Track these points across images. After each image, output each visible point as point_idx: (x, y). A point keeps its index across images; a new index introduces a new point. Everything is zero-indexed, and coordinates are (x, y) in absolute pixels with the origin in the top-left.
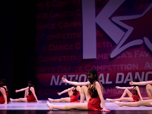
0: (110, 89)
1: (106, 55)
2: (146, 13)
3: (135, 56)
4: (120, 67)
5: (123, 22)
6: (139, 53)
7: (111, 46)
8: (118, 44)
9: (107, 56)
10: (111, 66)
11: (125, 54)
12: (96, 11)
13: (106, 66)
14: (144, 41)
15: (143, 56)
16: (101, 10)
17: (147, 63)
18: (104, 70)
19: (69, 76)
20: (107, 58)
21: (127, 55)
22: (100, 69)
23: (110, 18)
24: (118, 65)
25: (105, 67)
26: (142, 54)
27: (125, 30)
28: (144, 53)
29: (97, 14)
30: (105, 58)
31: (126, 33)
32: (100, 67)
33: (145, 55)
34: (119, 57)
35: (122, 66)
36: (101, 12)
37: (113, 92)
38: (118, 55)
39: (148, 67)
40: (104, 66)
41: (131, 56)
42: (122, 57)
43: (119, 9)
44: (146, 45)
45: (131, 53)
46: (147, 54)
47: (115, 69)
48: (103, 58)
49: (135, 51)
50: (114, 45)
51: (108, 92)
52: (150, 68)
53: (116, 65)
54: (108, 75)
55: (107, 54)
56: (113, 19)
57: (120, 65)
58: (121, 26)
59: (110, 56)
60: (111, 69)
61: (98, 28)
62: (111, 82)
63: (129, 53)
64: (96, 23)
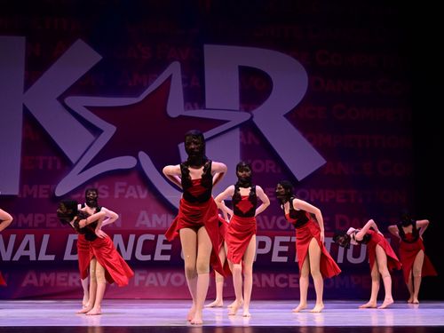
0: (48, 275)
1: (44, 189)
2: (149, 95)
3: (117, 196)
5: (92, 111)
6: (126, 188)
7: (59, 166)
9: (46, 191)
10: (54, 215)
12: (25, 76)
13: (42, 216)
14: (138, 161)
15: (136, 196)
16: (40, 76)
17: (143, 213)
18: (36, 225)
20: (47, 196)
22: (25, 222)
23: (61, 99)
25: (40, 218)
26: (131, 192)
27: (96, 131)
28: (137, 192)
29: (28, 84)
30: (41, 196)
32: (26, 216)
33: (138, 195)
34: (79, 195)
36: (39, 82)
37: (55, 282)
38: (74, 191)
39: (143, 223)
40: (37, 216)
41: (107, 195)
43: (83, 78)
45: (107, 188)
46: (143, 192)
48: (35, 196)
49: (117, 184)
50: (67, 165)
51: (44, 281)
52: (149, 225)
54: (46, 238)
55: (48, 187)
56: (69, 101)
59: (54, 191)
61: (29, 120)
62: (52, 258)
63: (103, 186)
64: (24, 106)
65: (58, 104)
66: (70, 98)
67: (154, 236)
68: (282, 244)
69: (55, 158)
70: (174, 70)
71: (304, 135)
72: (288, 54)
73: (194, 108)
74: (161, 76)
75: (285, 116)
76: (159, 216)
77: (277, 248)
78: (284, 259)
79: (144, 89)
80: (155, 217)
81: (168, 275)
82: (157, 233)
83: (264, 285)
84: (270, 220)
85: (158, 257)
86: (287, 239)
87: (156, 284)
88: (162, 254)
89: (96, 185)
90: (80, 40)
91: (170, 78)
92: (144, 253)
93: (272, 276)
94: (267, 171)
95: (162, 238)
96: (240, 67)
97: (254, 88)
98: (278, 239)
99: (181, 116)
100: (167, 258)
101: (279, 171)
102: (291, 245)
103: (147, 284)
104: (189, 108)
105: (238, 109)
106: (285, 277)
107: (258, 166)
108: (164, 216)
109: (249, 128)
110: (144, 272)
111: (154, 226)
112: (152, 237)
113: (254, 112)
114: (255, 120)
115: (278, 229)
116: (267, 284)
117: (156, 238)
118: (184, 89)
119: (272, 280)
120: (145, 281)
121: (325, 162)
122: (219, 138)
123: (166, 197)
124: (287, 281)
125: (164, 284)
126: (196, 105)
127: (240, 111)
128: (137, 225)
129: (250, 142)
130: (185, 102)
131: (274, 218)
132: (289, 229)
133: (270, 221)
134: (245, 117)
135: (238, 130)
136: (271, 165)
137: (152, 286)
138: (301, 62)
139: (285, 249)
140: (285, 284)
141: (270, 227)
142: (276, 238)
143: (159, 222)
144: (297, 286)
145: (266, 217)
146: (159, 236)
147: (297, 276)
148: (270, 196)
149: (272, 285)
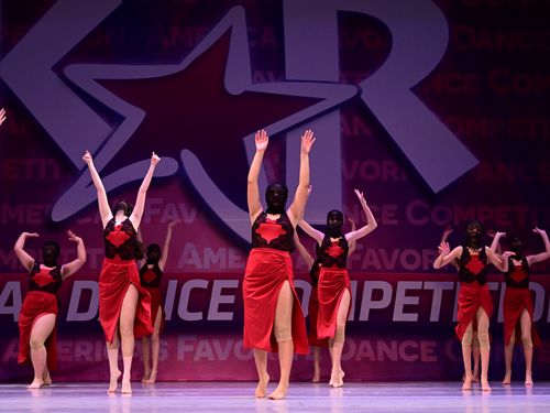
1: (35, 211)
3: (147, 220)
6: (162, 207)
7: (56, 175)
9: (37, 214)
14: (181, 165)
16: (26, 32)
17: (189, 247)
20: (39, 221)
22: (6, 263)
23: (58, 69)
26: (171, 213)
27: (114, 119)
28: (178, 209)
30: (29, 221)
31: (115, 129)
32: (6, 254)
35: (93, 253)
38: (82, 213)
39: (190, 262)
43: (91, 36)
44: (186, 175)
46: (189, 212)
52: (199, 266)
55: (40, 207)
59: (50, 215)
65: (54, 76)
66: (72, 66)
67: (207, 282)
68: (409, 293)
69: (50, 161)
70: (235, 21)
71: (443, 119)
73: (268, 80)
74: (215, 30)
75: (413, 90)
76: (215, 251)
77: (402, 300)
78: (413, 317)
79: (193, 47)
80: (208, 252)
81: (230, 343)
82: (211, 277)
83: (381, 358)
84: (390, 256)
85: (214, 315)
86: (416, 285)
87: (211, 358)
88: (219, 310)
91: (229, 31)
92: (191, 309)
93: (394, 344)
94: (385, 178)
95: (219, 285)
96: (338, 12)
97: (363, 45)
98: (403, 286)
99: (246, 93)
100: (228, 316)
101: (404, 178)
102: (426, 296)
103: (197, 358)
104: (259, 80)
105: (337, 80)
106: (414, 345)
107: (370, 170)
108: (222, 251)
109: (355, 111)
110: (194, 338)
111: (207, 265)
112: (204, 284)
114: (364, 97)
115: (405, 271)
116: (385, 354)
117: (211, 286)
118: (252, 50)
119: (393, 351)
120: (194, 353)
121: (476, 162)
123: (225, 220)
124: (417, 351)
125: (223, 356)
126: (271, 75)
127: (340, 82)
128: (180, 266)
129: (356, 133)
130: (253, 70)
131: (396, 252)
132: (420, 269)
134: (348, 92)
136: (390, 167)
137: (204, 360)
139: (415, 301)
140: (415, 357)
141: (390, 266)
142: (400, 283)
143: (215, 261)
144: (434, 359)
145: (382, 251)
146: (215, 281)
147: (434, 344)
148: (390, 218)
149: (394, 358)
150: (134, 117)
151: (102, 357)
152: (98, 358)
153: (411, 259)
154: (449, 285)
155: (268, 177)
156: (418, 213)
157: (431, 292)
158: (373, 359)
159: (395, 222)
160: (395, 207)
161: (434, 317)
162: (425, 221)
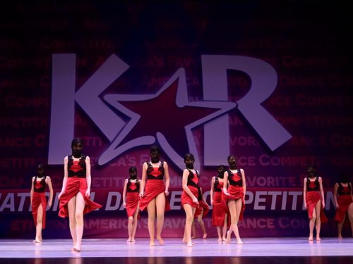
0: (95, 221)
3: (141, 164)
4: (114, 182)
6: (148, 158)
7: (100, 144)
8: (113, 141)
10: (98, 179)
11: (123, 160)
12: (76, 81)
14: (156, 139)
16: (86, 80)
19: (19, 195)
21: (127, 162)
23: (101, 96)
24: (111, 178)
27: (126, 119)
29: (78, 86)
34: (115, 164)
35: (117, 179)
38: (112, 161)
41: (134, 164)
42: (119, 165)
43: (116, 81)
44: (159, 146)
45: (134, 158)
47: (105, 185)
49: (142, 156)
50: (106, 143)
51: (92, 225)
53: (108, 178)
54: (93, 195)
55: (93, 158)
56: (106, 97)
57: (114, 178)
58: (119, 111)
59: (98, 162)
60: (98, 185)
61: (79, 112)
63: (132, 158)
64: (76, 102)
65: (99, 100)
66: (108, 95)
68: (261, 197)
69: (98, 138)
70: (181, 74)
71: (275, 118)
72: (262, 59)
73: (195, 101)
75: (261, 104)
76: (173, 178)
77: (258, 200)
78: (263, 208)
79: (160, 87)
83: (249, 227)
85: (172, 207)
86: (264, 193)
87: (171, 227)
88: (175, 205)
89: (127, 157)
90: (113, 55)
91: (177, 80)
93: (255, 220)
94: (249, 144)
95: (174, 194)
96: (228, 71)
97: (238, 84)
98: (258, 193)
99: (186, 106)
100: (178, 208)
101: (258, 144)
102: (269, 198)
104: (191, 101)
106: (264, 220)
107: (242, 141)
108: (176, 178)
109: (235, 114)
113: (238, 102)
114: (239, 108)
115: (258, 186)
116: (250, 225)
121: (291, 137)
122: (214, 121)
123: (177, 164)
124: (266, 223)
125: (177, 226)
126: (197, 98)
127: (228, 101)
129: (236, 124)
130: (189, 96)
131: (255, 178)
132: (266, 186)
133: (252, 180)
134: (232, 105)
135: (227, 115)
136: (251, 140)
137: (168, 228)
138: (272, 65)
139: (264, 200)
140: (264, 226)
141: (253, 185)
144: (273, 227)
145: (248, 178)
146: (173, 192)
147: (273, 220)
148: (252, 163)
149: (255, 227)
150: (135, 118)
151: (122, 227)
152: (120, 227)
153: (262, 181)
154: (280, 193)
155: (196, 144)
156: (265, 160)
157: (271, 196)
158: (245, 227)
159: (254, 164)
160: (254, 158)
161: (273, 208)
162: (268, 163)
